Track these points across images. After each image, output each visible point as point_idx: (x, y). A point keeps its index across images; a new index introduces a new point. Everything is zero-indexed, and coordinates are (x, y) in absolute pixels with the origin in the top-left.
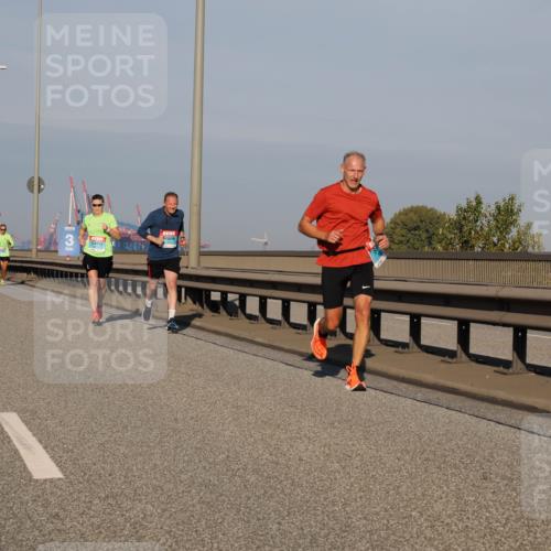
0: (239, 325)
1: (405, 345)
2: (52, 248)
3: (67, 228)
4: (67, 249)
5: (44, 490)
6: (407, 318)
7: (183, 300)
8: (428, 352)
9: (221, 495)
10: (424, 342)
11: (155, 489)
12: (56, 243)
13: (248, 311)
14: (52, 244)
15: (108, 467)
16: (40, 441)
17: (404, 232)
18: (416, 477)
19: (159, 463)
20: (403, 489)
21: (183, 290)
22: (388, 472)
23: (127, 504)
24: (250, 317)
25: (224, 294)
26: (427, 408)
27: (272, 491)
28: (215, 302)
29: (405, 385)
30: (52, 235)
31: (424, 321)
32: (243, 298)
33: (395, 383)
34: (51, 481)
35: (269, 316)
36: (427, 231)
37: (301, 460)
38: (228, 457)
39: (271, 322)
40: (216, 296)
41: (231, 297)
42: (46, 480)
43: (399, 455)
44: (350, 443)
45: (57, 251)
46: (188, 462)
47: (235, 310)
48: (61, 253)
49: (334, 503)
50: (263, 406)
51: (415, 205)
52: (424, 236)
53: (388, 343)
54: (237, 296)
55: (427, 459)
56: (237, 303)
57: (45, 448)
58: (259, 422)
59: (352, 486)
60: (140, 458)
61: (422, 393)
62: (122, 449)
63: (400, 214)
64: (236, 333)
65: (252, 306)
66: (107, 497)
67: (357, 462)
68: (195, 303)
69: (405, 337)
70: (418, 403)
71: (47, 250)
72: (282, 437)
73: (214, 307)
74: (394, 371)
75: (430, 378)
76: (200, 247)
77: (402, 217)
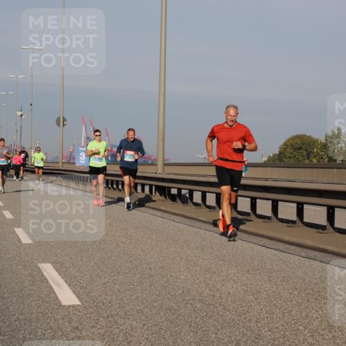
0: (188, 210)
1: (293, 222)
2: (72, 161)
3: (81, 149)
4: (81, 162)
5: (69, 312)
6: (295, 205)
7: (154, 194)
8: (308, 226)
9: (180, 316)
10: (306, 220)
11: (138, 311)
12: (74, 158)
13: (195, 201)
14: (71, 159)
15: (109, 298)
16: (66, 281)
17: (292, 151)
18: (301, 305)
19: (140, 295)
20: (293, 313)
21: (154, 187)
22: (284, 301)
23: (121, 321)
24: (196, 204)
25: (179, 190)
26: (308, 262)
27: (211, 313)
28: (174, 195)
29: (294, 247)
30: (71, 153)
31: (306, 207)
32: (191, 192)
33: (288, 246)
34: (73, 306)
35: (208, 203)
36: (307, 150)
37: (229, 294)
38: (183, 292)
39: (209, 207)
40: (174, 191)
41: (184, 192)
42: (70, 306)
43: (291, 291)
44: (260, 283)
45: (75, 163)
46: (159, 295)
47: (186, 200)
48: (77, 164)
49: (250, 321)
50: (205, 260)
51: (299, 134)
52: (305, 153)
53: (282, 221)
54: (188, 191)
55: (308, 294)
56: (188, 195)
57: (69, 285)
58: (202, 270)
59: (261, 310)
60: (128, 293)
61: (304, 252)
62: (117, 286)
63: (289, 139)
64: (187, 214)
65: (197, 197)
66: (108, 316)
67: (264, 295)
68: (161, 195)
69: (294, 217)
70: (302, 259)
71: (68, 163)
72: (217, 279)
73: (173, 198)
74: (287, 238)
75: (309, 243)
76: (164, 160)
77: (291, 141)
